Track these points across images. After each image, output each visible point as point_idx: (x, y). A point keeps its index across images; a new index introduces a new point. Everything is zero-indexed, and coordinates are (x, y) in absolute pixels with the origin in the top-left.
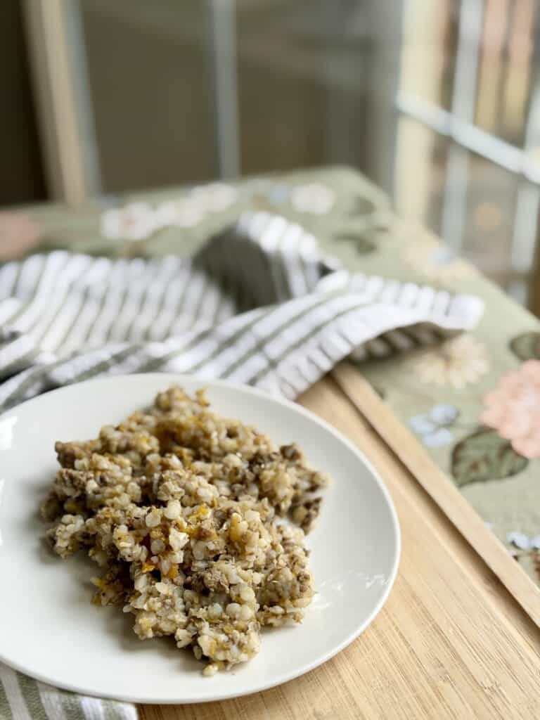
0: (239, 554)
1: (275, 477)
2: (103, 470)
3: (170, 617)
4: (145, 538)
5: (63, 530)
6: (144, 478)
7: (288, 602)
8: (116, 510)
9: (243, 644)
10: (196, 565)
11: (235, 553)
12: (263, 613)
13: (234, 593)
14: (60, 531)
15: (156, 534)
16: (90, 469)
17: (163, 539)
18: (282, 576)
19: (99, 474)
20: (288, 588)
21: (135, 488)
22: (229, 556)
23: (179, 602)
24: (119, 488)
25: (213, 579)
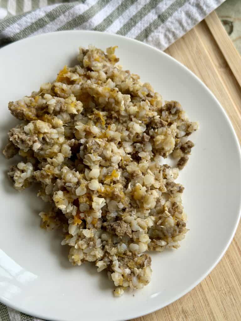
0: (139, 208)
1: (165, 140)
2: (45, 133)
3: (92, 253)
4: (75, 200)
5: (18, 175)
6: (73, 140)
7: (170, 239)
8: (55, 167)
9: (140, 276)
10: (110, 215)
11: (136, 207)
12: (153, 243)
13: (135, 237)
14: (17, 176)
15: (83, 200)
16: (35, 133)
17: (88, 203)
18: (167, 223)
19: (41, 136)
20: (170, 232)
21: (67, 148)
22: (132, 209)
23: (98, 241)
24: (56, 148)
25: (122, 232)
